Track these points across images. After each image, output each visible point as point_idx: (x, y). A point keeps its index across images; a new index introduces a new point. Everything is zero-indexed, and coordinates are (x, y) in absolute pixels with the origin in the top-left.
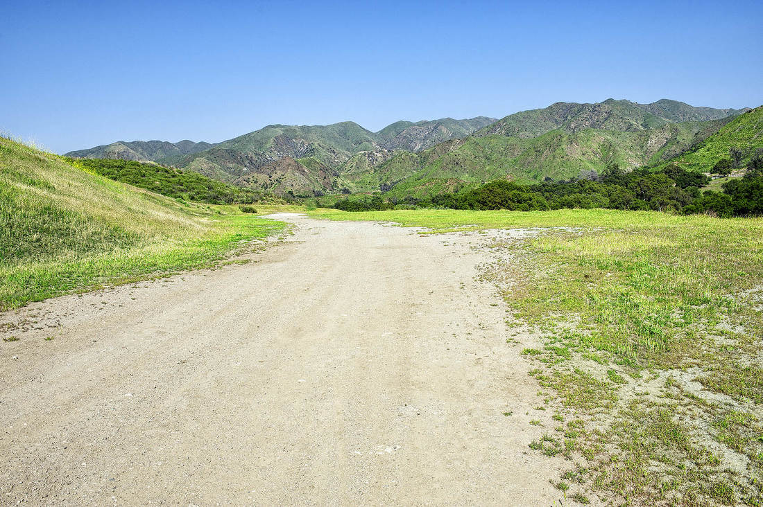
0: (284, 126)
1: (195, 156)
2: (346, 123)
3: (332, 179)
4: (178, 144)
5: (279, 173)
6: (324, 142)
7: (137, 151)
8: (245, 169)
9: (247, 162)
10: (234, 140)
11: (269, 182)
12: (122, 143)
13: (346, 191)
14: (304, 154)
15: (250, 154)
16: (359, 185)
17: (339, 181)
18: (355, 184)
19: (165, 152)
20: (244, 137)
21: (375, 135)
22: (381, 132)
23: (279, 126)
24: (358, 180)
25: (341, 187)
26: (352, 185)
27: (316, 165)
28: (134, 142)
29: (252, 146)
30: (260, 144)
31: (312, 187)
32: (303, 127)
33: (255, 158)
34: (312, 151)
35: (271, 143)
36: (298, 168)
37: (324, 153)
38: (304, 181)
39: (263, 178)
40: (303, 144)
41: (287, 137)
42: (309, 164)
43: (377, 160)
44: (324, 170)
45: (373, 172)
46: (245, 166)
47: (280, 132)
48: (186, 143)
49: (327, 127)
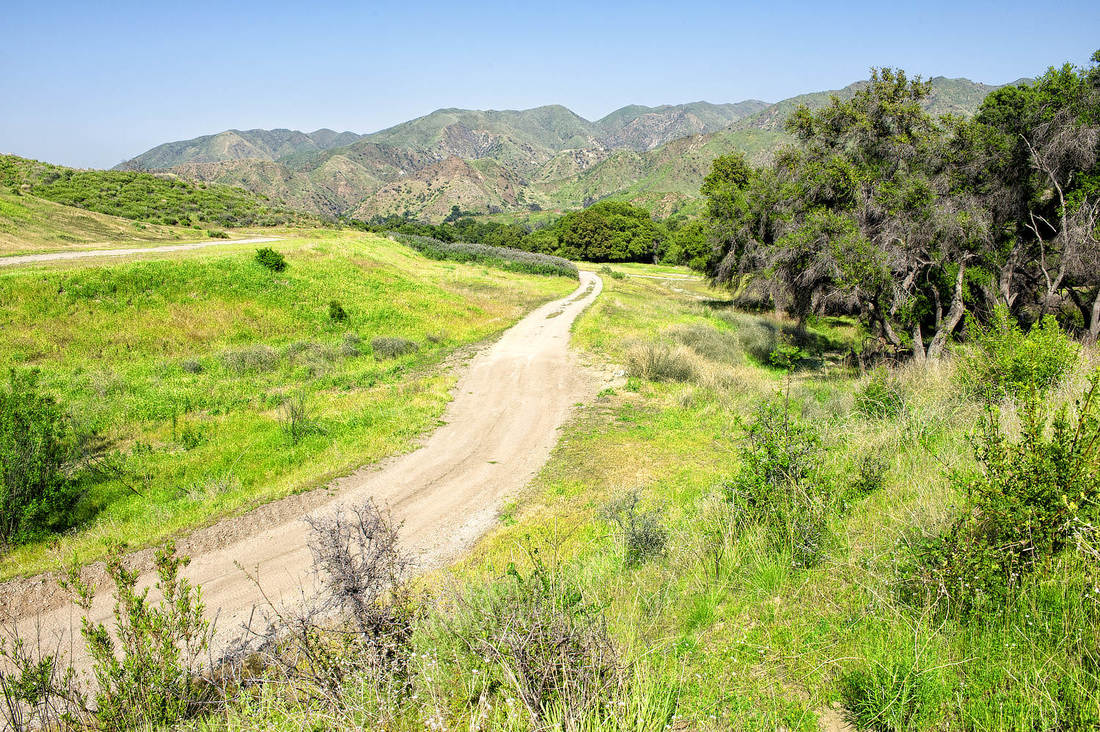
0: (461, 111)
1: (332, 152)
2: (552, 108)
3: (516, 190)
4: (314, 135)
5: (442, 180)
6: (518, 136)
7: (255, 143)
8: (402, 173)
9: (405, 163)
10: (388, 130)
11: (427, 192)
12: (236, 131)
13: (535, 208)
14: (487, 152)
15: (411, 151)
16: (556, 199)
17: (527, 192)
18: (549, 198)
19: (294, 145)
20: (404, 126)
21: (593, 125)
22: (604, 120)
23: (454, 111)
24: (554, 192)
25: (529, 202)
26: (545, 198)
27: (496, 169)
28: (251, 131)
29: (413, 140)
30: (426, 137)
31: (486, 202)
32: (489, 113)
33: (417, 157)
34: (499, 147)
35: (440, 135)
36: (469, 172)
37: (516, 152)
38: (476, 191)
39: (419, 186)
40: (486, 137)
41: (464, 126)
42: (485, 168)
43: (587, 163)
44: (506, 176)
45: (576, 180)
46: (403, 168)
47: (455, 119)
48: (325, 132)
49: (523, 112)
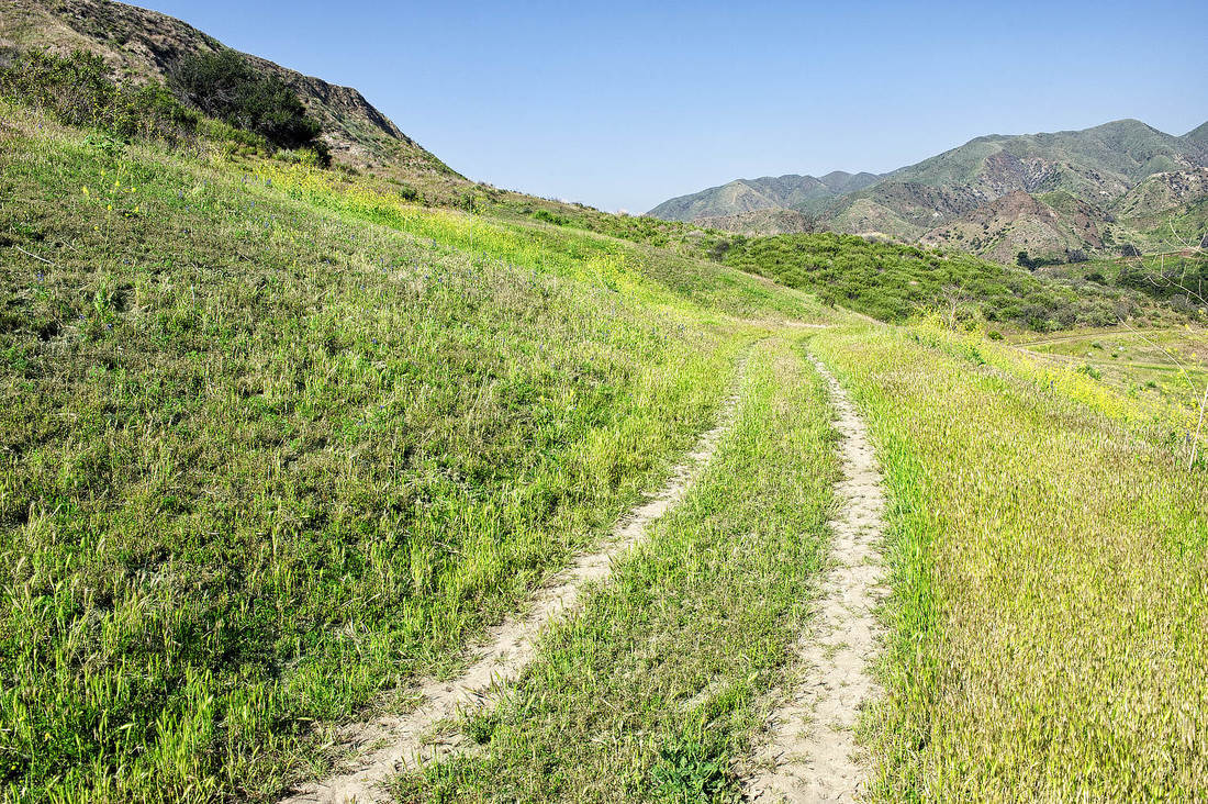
0: (1004, 138)
1: (854, 196)
2: (1121, 123)
3: (1101, 228)
4: (825, 179)
5: (1002, 220)
6: (1079, 161)
7: (764, 193)
8: (936, 214)
9: (939, 203)
10: (917, 166)
11: (982, 237)
12: (743, 181)
13: (1129, 251)
14: (1041, 185)
15: (946, 189)
16: (1157, 237)
17: (1115, 231)
18: (1145, 237)
19: (805, 191)
20: (936, 160)
21: (1179, 141)
22: (1193, 134)
23: (995, 137)
24: (1152, 228)
25: (1118, 242)
26: (1140, 237)
27: (1072, 204)
28: (759, 179)
29: (948, 175)
30: (962, 171)
31: (1062, 244)
32: (1039, 137)
33: (953, 195)
34: (1057, 177)
35: (981, 167)
36: (1038, 210)
37: (1079, 180)
38: (1048, 232)
39: (972, 230)
40: (1039, 165)
41: (1010, 155)
42: (1058, 202)
43: (1187, 189)
44: (1087, 211)
45: (1184, 211)
46: (937, 209)
47: (997, 148)
48: (837, 175)
49: (1083, 132)
